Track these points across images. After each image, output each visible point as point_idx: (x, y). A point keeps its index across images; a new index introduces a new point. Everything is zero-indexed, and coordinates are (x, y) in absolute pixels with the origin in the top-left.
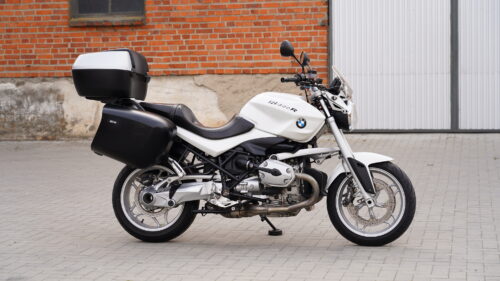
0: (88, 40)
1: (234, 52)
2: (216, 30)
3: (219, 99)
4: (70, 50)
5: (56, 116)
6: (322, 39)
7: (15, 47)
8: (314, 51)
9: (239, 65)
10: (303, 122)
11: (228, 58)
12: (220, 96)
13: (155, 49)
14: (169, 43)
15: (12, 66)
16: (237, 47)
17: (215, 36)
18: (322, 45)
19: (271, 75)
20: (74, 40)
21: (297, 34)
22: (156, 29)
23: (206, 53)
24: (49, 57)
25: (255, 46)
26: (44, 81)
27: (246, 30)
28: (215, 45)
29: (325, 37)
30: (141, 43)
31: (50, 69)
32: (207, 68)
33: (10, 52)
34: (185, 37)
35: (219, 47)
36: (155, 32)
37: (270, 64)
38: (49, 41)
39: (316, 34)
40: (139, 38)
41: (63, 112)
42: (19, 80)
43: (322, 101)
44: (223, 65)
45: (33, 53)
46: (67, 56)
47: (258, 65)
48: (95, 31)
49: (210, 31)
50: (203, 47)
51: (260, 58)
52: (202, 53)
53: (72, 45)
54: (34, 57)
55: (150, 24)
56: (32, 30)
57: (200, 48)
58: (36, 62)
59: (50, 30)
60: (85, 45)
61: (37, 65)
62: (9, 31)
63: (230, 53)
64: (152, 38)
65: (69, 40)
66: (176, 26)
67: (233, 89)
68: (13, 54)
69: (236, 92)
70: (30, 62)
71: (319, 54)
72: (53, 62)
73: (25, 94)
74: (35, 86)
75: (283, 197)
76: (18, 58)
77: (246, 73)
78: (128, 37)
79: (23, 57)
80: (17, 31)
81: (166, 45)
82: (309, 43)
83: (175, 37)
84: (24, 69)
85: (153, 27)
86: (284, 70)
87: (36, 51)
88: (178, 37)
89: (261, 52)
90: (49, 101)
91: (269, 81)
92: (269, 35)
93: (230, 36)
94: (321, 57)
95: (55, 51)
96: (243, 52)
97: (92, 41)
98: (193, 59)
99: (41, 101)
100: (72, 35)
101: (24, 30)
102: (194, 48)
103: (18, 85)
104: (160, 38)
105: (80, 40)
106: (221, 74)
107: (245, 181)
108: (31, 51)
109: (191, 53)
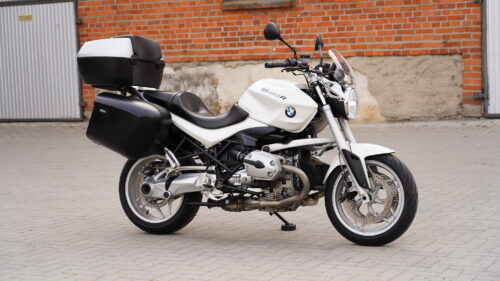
0: (240, 23)
1: (384, 33)
2: (365, 11)
3: (369, 83)
4: (223, 34)
5: (211, 100)
6: (475, 17)
7: (172, 32)
8: (467, 29)
9: (389, 46)
10: (292, 111)
11: (378, 40)
12: (370, 78)
13: (305, 31)
14: (319, 25)
15: (170, 51)
16: (386, 27)
17: (364, 17)
18: (475, 23)
19: (422, 57)
20: (227, 24)
21: (449, 12)
22: (306, 11)
23: (355, 35)
24: (204, 41)
25: (405, 26)
26: (199, 65)
27: (396, 9)
28: (364, 27)
29: (478, 15)
30: (291, 26)
31: (204, 53)
32: (356, 51)
33: (168, 37)
34: (334, 18)
35: (369, 28)
36: (305, 14)
37: (421, 45)
38: (204, 25)
39: (469, 11)
40: (289, 20)
41: (217, 97)
42: (176, 65)
43: (318, 88)
44: (372, 47)
45: (189, 38)
46: (220, 40)
47: (410, 46)
48: (246, 14)
49: (359, 11)
50: (352, 28)
51: (410, 38)
52: (351, 34)
53: (226, 29)
54: (190, 41)
55: (300, 5)
56: (188, 15)
57: (348, 29)
58: (192, 47)
59: (204, 14)
60: (237, 29)
61: (193, 50)
62: (167, 16)
63: (379, 34)
64: (301, 20)
65: (222, 24)
66: (325, 8)
67: (383, 71)
68: (170, 39)
69: (386, 75)
70: (186, 47)
71: (472, 33)
72: (208, 47)
73: (182, 78)
74: (191, 70)
75: (277, 191)
76: (175, 42)
77: (396, 54)
78: (278, 20)
79: (180, 42)
80: (174, 16)
81: (315, 27)
82: (461, 21)
83: (324, 19)
84: (180, 53)
85: (302, 8)
86: (436, 51)
87: (192, 36)
88: (327, 19)
89: (412, 32)
90: (204, 86)
91: (420, 62)
92: (419, 14)
93: (379, 16)
94: (475, 37)
95: (209, 35)
96: (393, 33)
97: (244, 25)
98: (342, 41)
99: (197, 85)
100: (225, 19)
101: (181, 15)
102: (343, 29)
103: (175, 69)
104: (310, 20)
105: (232, 24)
106: (370, 56)
107: (239, 173)
108: (187, 36)
109: (340, 35)
